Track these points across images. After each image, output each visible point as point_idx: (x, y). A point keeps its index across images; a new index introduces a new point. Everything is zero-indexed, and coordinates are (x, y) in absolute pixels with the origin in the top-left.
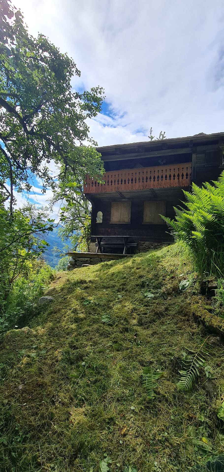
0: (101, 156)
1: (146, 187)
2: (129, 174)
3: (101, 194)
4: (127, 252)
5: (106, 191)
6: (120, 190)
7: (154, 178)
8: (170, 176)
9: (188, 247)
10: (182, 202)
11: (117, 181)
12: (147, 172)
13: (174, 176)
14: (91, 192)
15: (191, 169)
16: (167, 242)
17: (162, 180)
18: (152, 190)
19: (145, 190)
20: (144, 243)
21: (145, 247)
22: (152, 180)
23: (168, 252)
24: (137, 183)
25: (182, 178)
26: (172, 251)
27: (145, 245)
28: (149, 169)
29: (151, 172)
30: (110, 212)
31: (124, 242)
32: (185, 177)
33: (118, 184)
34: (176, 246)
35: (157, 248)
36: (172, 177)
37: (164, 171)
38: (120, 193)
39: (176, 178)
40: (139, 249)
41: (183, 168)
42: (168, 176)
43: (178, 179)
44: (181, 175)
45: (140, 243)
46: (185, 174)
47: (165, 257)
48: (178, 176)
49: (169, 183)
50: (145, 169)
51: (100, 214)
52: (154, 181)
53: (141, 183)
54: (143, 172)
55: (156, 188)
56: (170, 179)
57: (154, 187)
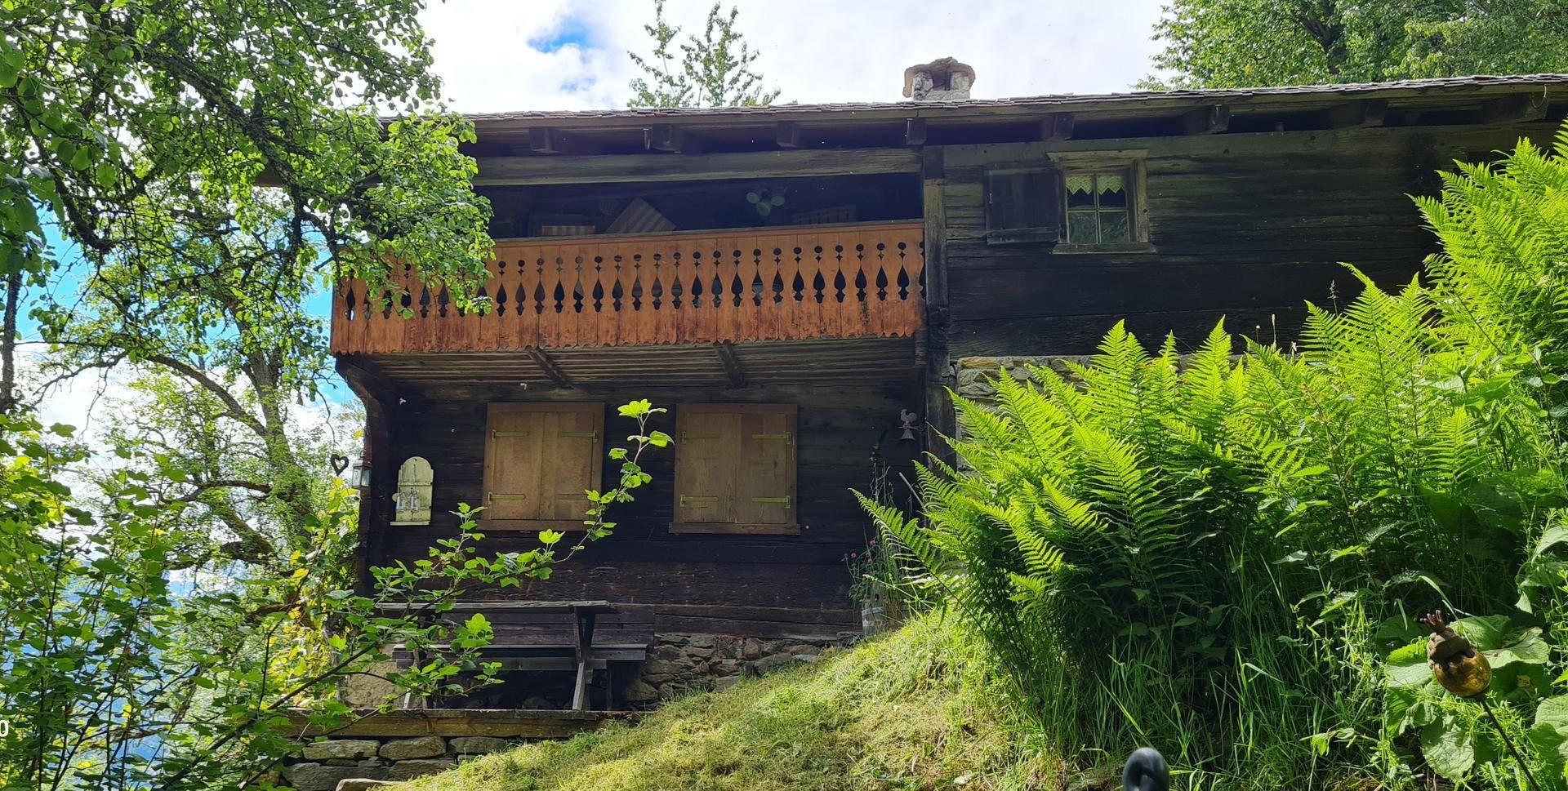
0: (476, 171)
1: (692, 334)
2: (599, 260)
3: (432, 358)
4: (595, 698)
5: (469, 346)
6: (550, 345)
7: (737, 287)
8: (819, 282)
9: (981, 647)
10: (941, 435)
11: (530, 293)
12: (697, 255)
13: (840, 282)
14: (380, 349)
15: (923, 254)
16: (809, 633)
17: (778, 299)
18: (726, 349)
19: (690, 346)
20: (684, 643)
21: (689, 668)
22: (727, 296)
23: (866, 676)
24: (643, 306)
25: (882, 295)
26: (886, 672)
27: (691, 656)
28: (708, 240)
29: (717, 255)
30: (482, 460)
31: (573, 640)
32: (893, 289)
33: (539, 309)
34: (907, 646)
35: (757, 673)
36: (830, 290)
37: (788, 254)
38: (549, 358)
39: (851, 291)
40: (653, 678)
41: (881, 247)
42: (809, 282)
43: (861, 296)
44: (871, 278)
45: (662, 643)
46: (892, 276)
47: (853, 703)
48: (861, 281)
49: (816, 320)
50: (688, 242)
51: (418, 472)
52: (737, 302)
53: (667, 308)
54: (677, 255)
55: (747, 339)
56: (819, 298)
57: (738, 337)
